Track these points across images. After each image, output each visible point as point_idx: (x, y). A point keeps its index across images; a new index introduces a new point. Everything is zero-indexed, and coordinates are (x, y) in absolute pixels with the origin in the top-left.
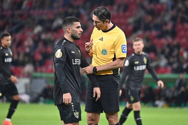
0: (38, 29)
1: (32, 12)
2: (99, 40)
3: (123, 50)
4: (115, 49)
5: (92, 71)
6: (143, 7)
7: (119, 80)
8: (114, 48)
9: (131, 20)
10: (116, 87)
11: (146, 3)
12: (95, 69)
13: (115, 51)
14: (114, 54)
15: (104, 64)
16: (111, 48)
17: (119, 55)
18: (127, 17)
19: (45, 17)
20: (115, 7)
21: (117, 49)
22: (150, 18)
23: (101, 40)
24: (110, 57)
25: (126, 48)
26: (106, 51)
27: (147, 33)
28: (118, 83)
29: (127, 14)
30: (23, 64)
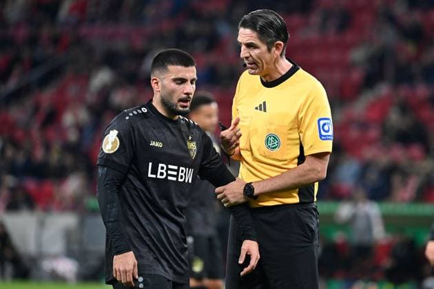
0: (102, 77)
1: (84, 30)
2: (257, 108)
3: (323, 133)
4: (301, 132)
5: (243, 196)
6: (391, 19)
7: (317, 218)
8: (298, 128)
9: (358, 55)
10: (308, 238)
11: (400, 9)
12: (249, 188)
13: (301, 135)
14: (299, 146)
15: (274, 174)
16: (290, 129)
17: (311, 146)
18: (346, 47)
19: (120, 45)
20: (315, 19)
21: (306, 130)
22: (410, 49)
23: (261, 110)
24: (288, 154)
25: (330, 128)
26: (275, 138)
27: (403, 92)
28: (314, 226)
29: (349, 37)
30: (61, 174)
